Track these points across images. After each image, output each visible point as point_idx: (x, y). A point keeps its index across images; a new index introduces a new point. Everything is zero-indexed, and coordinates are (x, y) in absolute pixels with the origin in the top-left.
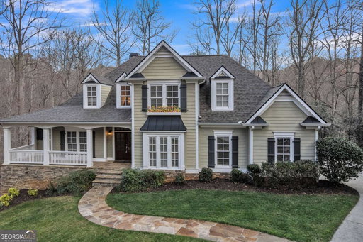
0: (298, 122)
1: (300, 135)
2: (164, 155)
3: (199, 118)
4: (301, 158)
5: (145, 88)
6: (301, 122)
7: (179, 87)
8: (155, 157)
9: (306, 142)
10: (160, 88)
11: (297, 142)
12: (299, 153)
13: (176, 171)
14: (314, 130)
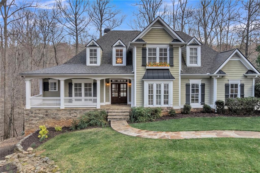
0: (243, 73)
1: (244, 82)
2: (159, 97)
3: (181, 71)
4: (245, 96)
5: (144, 50)
6: (245, 74)
7: (168, 49)
8: (152, 98)
9: (247, 86)
10: (155, 50)
11: (242, 86)
12: (243, 93)
13: (167, 108)
14: (252, 79)
